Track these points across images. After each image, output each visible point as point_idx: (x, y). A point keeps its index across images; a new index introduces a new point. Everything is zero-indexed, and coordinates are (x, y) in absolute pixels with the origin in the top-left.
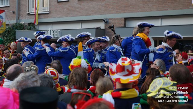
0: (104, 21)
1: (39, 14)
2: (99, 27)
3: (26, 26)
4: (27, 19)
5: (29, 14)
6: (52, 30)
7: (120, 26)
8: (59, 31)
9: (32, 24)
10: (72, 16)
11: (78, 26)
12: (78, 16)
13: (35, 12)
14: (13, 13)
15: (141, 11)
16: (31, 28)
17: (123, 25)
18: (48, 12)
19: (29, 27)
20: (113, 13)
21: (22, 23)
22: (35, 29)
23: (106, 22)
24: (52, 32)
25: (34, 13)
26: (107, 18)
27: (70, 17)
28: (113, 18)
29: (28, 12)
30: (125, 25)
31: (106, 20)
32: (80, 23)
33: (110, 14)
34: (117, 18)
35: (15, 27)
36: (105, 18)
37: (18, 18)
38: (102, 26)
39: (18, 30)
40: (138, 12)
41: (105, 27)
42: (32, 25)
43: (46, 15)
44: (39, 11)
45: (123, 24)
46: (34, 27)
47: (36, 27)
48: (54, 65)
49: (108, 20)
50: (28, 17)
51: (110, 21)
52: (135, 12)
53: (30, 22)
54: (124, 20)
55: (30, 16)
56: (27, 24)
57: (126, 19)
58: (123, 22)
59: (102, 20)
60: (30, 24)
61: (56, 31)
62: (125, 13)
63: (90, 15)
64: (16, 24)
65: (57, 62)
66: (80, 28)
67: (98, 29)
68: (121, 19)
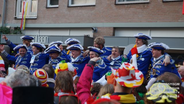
0: (93, 29)
1: (26, 19)
2: (88, 35)
3: (12, 30)
4: (14, 23)
5: (16, 18)
6: (39, 36)
7: (108, 35)
8: (46, 37)
9: (18, 29)
10: (60, 22)
11: (66, 33)
12: (66, 23)
13: (23, 17)
15: (130, 22)
16: (17, 33)
17: (112, 35)
18: (36, 18)
19: (15, 32)
20: (102, 22)
21: (8, 27)
22: (21, 33)
23: (95, 31)
24: (39, 37)
25: (21, 18)
26: (96, 27)
27: (58, 23)
28: (102, 26)
29: (14, 16)
30: (114, 35)
31: (94, 29)
32: (68, 30)
33: (99, 22)
34: (106, 27)
36: (94, 27)
37: (4, 22)
38: (91, 34)
39: (3, 33)
40: (127, 22)
41: (94, 35)
42: (18, 30)
43: (33, 20)
44: (26, 16)
45: (112, 33)
46: (20, 32)
47: (22, 32)
48: (46, 68)
49: (97, 29)
50: (15, 22)
51: (99, 30)
52: (124, 22)
53: (16, 26)
54: (113, 29)
55: (17, 21)
56: (14, 28)
57: (115, 29)
58: (112, 31)
59: (91, 29)
60: (16, 28)
61: (43, 37)
62: (114, 22)
63: (79, 22)
64: (2, 27)
65: (49, 66)
66: (68, 35)
67: (86, 37)
68: (110, 28)
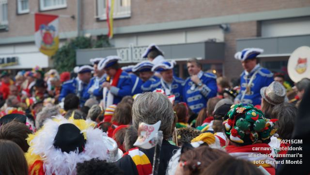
0: (221, 27)
1: (115, 20)
3: (94, 40)
4: (96, 29)
5: (98, 20)
6: (134, 48)
9: (103, 37)
13: (108, 16)
14: (72, 19)
16: (103, 45)
18: (129, 15)
19: (99, 43)
20: (237, 13)
21: (88, 35)
22: (109, 45)
23: (227, 30)
25: (106, 18)
26: (228, 22)
29: (96, 17)
30: (259, 34)
31: (224, 26)
35: (76, 44)
37: (81, 28)
38: (218, 36)
39: (81, 48)
40: (280, 9)
41: (225, 38)
42: (104, 39)
43: (126, 21)
46: (107, 42)
47: (111, 42)
49: (229, 26)
50: (98, 26)
51: (232, 27)
53: (100, 34)
54: (256, 25)
55: (100, 24)
56: (96, 37)
57: (260, 23)
58: (254, 28)
59: (218, 27)
60: (100, 37)
63: (199, 17)
64: (77, 38)
66: (183, 42)
68: (251, 22)
